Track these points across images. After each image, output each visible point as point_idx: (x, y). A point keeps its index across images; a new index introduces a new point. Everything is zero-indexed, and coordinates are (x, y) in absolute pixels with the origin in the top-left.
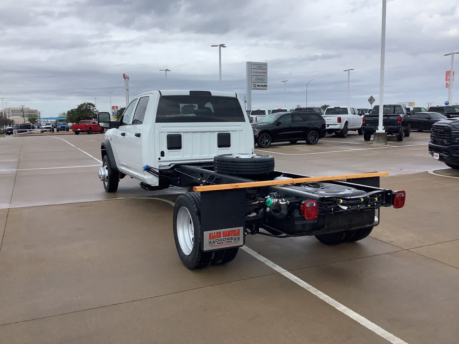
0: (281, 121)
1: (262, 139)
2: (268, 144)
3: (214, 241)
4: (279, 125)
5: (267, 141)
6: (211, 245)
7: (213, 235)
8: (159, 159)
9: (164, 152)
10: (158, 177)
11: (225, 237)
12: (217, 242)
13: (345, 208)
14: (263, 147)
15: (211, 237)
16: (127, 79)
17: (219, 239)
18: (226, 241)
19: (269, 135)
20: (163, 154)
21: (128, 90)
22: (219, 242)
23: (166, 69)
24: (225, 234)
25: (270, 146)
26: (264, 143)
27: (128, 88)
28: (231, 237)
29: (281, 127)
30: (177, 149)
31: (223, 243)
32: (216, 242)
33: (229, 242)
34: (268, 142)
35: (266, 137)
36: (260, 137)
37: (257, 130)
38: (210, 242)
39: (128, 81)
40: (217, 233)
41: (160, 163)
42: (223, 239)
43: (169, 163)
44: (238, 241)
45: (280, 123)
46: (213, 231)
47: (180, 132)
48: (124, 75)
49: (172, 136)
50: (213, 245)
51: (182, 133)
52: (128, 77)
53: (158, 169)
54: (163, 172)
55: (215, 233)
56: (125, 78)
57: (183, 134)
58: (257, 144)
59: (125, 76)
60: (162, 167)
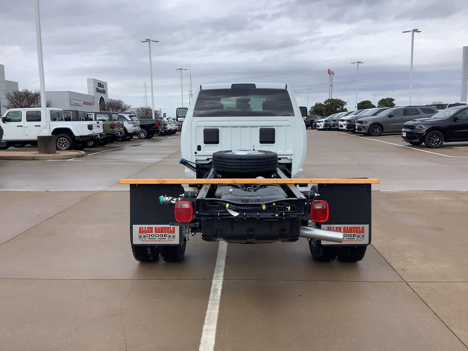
0: (458, 116)
1: (431, 138)
2: (439, 144)
3: (145, 236)
4: (456, 121)
5: (438, 139)
6: (141, 239)
7: (144, 229)
8: (196, 153)
9: (201, 146)
10: (195, 171)
11: (157, 234)
12: (149, 237)
13: (235, 214)
14: (432, 146)
15: (141, 231)
16: (332, 75)
17: (151, 234)
18: (158, 237)
19: (440, 133)
20: (199, 148)
21: (332, 86)
22: (151, 237)
23: (358, 61)
24: (157, 230)
25: (441, 146)
26: (433, 142)
27: (332, 84)
28: (164, 233)
29: (458, 123)
30: (214, 144)
31: (155, 239)
32: (147, 236)
33: (162, 239)
34: (439, 142)
35: (436, 135)
36: (428, 136)
37: (424, 127)
38: (140, 236)
39: (333, 77)
40: (148, 228)
41: (197, 157)
42: (155, 235)
43: (206, 158)
44: (173, 239)
45: (457, 119)
46: (144, 226)
47: (217, 127)
48: (329, 70)
49: (208, 131)
50: (144, 239)
51: (220, 127)
52: (333, 72)
53: (195, 163)
54: (200, 166)
55: (145, 228)
56: (330, 74)
57: (221, 129)
58: (424, 143)
59: (330, 72)
60: (199, 161)
